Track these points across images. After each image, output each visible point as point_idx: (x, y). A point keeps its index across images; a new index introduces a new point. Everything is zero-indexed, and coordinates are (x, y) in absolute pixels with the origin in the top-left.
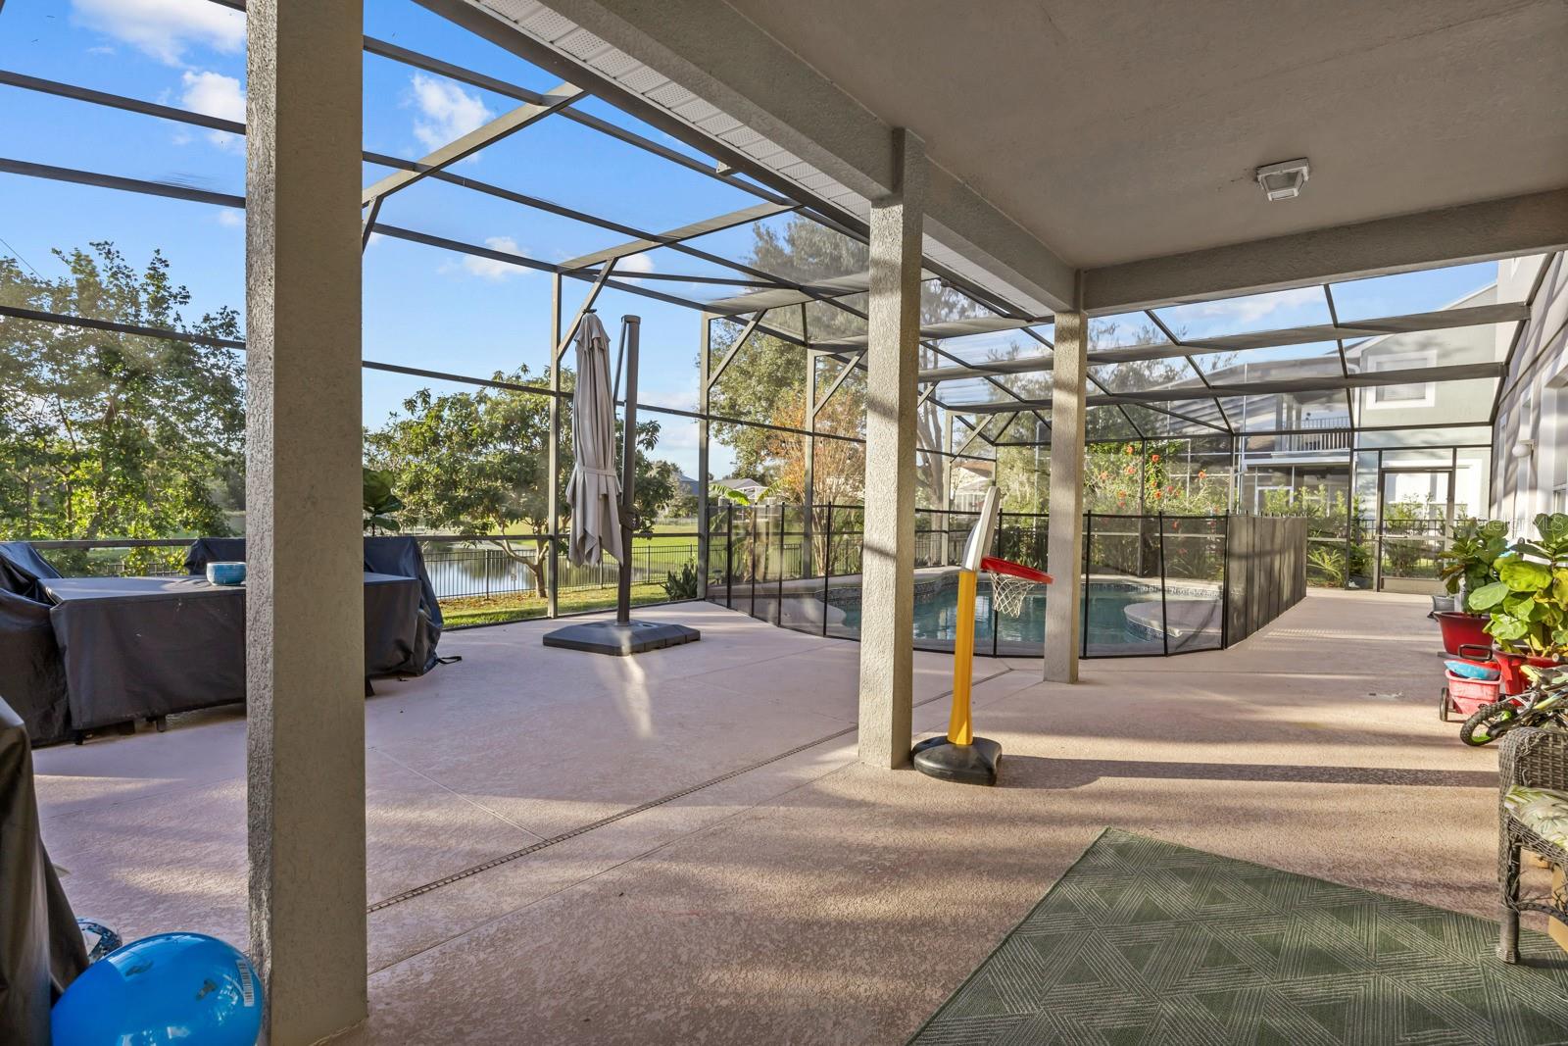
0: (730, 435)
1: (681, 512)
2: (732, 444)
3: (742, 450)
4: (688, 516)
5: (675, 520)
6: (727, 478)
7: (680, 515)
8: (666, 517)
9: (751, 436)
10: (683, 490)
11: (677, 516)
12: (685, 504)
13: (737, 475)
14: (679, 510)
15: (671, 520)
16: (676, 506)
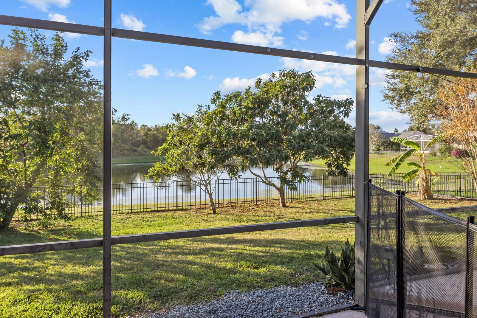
0: (406, 107)
1: (381, 148)
2: (407, 112)
3: (414, 115)
4: (384, 150)
5: (378, 152)
6: (405, 131)
7: (380, 149)
8: (373, 150)
9: (421, 106)
10: (382, 137)
11: (378, 150)
12: (383, 144)
13: (411, 130)
14: (379, 147)
15: (376, 152)
16: (378, 145)
